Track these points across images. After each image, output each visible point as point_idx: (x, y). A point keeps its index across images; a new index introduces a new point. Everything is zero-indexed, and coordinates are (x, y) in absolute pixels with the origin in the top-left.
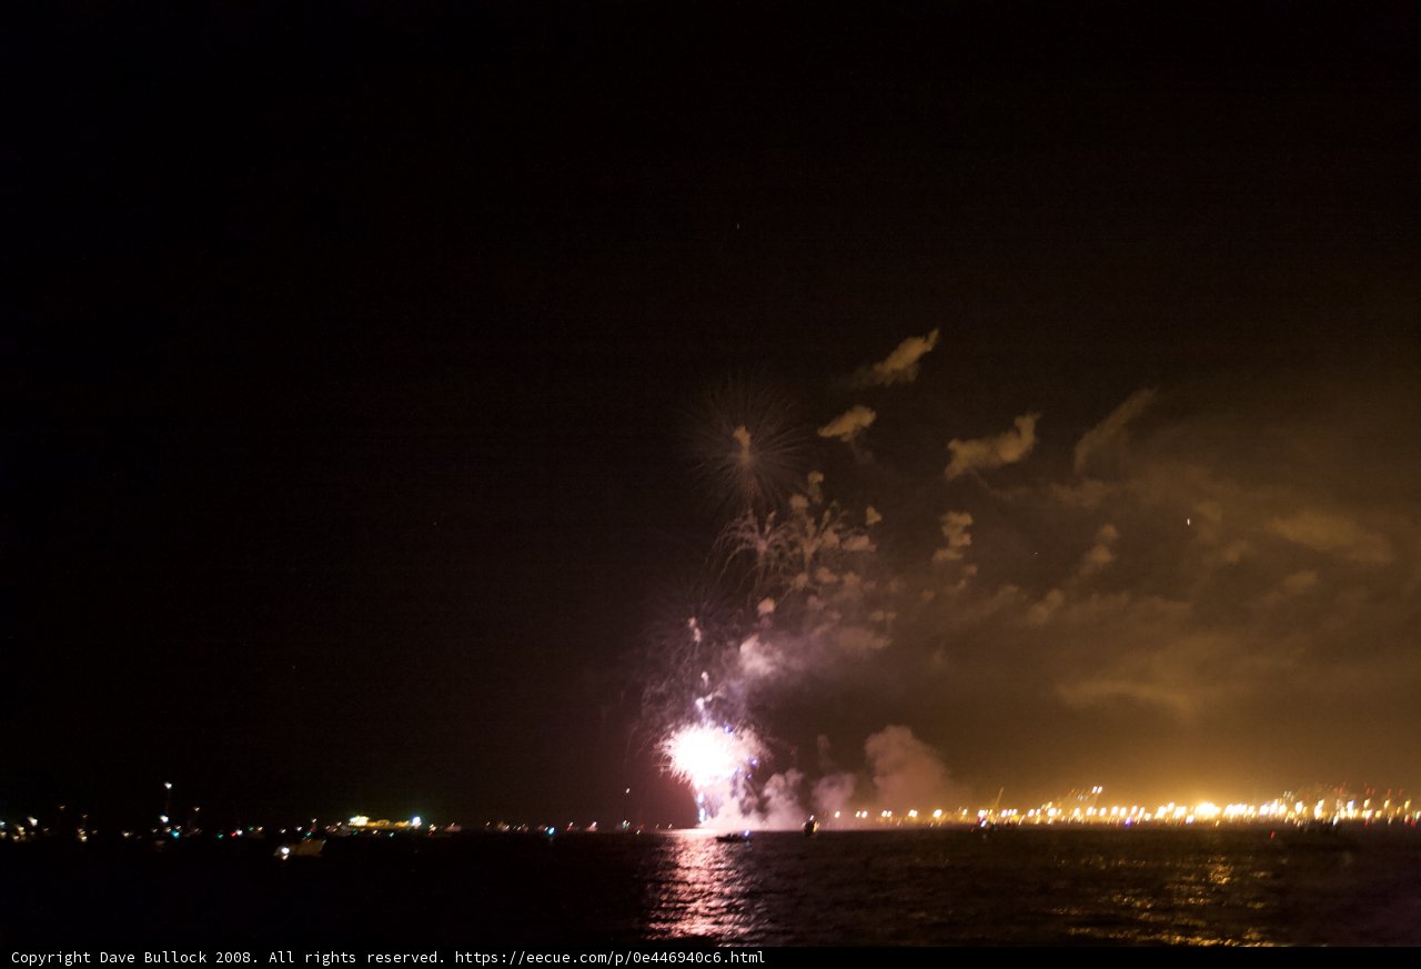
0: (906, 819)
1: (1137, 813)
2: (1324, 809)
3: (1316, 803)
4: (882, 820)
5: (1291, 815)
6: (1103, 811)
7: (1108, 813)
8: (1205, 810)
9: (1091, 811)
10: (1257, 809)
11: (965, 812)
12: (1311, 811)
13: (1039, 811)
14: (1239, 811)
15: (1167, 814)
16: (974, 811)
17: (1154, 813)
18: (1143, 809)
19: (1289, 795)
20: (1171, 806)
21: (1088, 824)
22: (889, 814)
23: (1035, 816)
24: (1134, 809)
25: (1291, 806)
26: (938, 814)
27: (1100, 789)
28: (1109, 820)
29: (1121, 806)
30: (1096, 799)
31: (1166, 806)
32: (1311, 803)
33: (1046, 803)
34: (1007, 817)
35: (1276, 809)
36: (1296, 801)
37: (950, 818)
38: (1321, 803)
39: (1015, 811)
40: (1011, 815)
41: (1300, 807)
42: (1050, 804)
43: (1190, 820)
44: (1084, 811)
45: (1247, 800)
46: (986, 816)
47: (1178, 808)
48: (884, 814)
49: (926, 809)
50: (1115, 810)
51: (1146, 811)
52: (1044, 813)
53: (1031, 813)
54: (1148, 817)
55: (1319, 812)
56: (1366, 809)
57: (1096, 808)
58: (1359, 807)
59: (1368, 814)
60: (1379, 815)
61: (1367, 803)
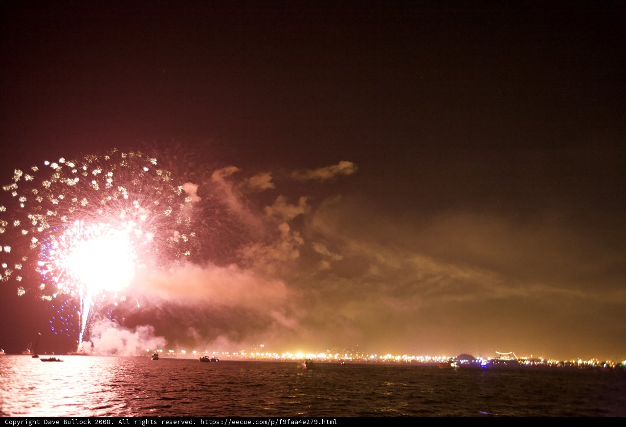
0: (180, 354)
1: (275, 355)
2: (339, 356)
3: (336, 354)
4: (168, 354)
5: (328, 358)
6: (262, 354)
7: (265, 355)
8: (299, 354)
9: (258, 354)
10: (317, 355)
11: (207, 352)
12: (334, 357)
13: (237, 353)
14: (311, 356)
15: (287, 356)
16: (210, 352)
17: (280, 355)
18: (277, 355)
19: (328, 351)
21: (255, 359)
22: (173, 351)
25: (327, 356)
26: (195, 353)
27: (263, 346)
28: (264, 357)
29: (269, 353)
30: (261, 349)
31: (286, 353)
32: (333, 354)
33: (241, 350)
34: (225, 354)
35: (323, 356)
36: (329, 353)
38: (337, 354)
39: (228, 353)
41: (331, 356)
42: (243, 351)
43: (293, 359)
44: (255, 354)
45: (314, 352)
46: (216, 354)
47: (290, 354)
48: (170, 351)
49: (189, 351)
50: (267, 354)
51: (279, 355)
52: (240, 354)
53: (234, 354)
54: (279, 357)
55: (336, 357)
56: (351, 356)
57: (260, 353)
58: (349, 356)
59: (351, 358)
60: (354, 358)
61: (351, 354)
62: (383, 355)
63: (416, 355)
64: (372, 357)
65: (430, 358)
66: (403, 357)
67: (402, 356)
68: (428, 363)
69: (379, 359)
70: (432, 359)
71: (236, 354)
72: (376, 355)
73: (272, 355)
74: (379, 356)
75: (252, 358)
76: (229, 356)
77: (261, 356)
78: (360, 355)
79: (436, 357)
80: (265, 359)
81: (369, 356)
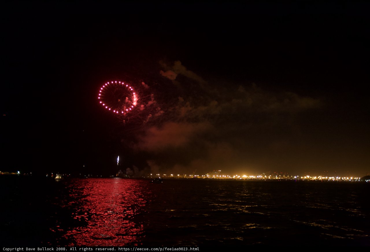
0: (170, 176)
1: (228, 177)
2: (270, 177)
4: (163, 176)
5: (264, 178)
6: (220, 176)
7: (222, 177)
8: (245, 177)
9: (217, 176)
10: (256, 177)
11: (186, 175)
14: (252, 177)
16: (188, 175)
17: (232, 176)
18: (230, 176)
20: (237, 176)
21: (216, 179)
22: (166, 175)
23: (203, 177)
24: (228, 176)
25: (263, 176)
26: (178, 175)
27: (220, 171)
28: (221, 178)
30: (219, 173)
31: (235, 175)
32: (268, 176)
33: (207, 174)
34: (196, 177)
35: (260, 177)
36: (265, 175)
37: (182, 177)
38: (270, 176)
40: (198, 176)
41: (265, 176)
43: (241, 179)
44: (216, 176)
45: (254, 175)
46: (191, 176)
47: (238, 176)
48: (164, 175)
49: (175, 174)
50: (223, 176)
52: (206, 176)
53: (203, 176)
54: (231, 178)
55: (269, 178)
56: (280, 177)
57: (219, 175)
58: (278, 177)
59: (280, 178)
60: (282, 178)
61: (280, 176)
62: (303, 176)
63: (328, 176)
64: (295, 177)
65: (339, 178)
66: (319, 178)
67: (317, 177)
68: (339, 181)
69: (300, 179)
70: (342, 179)
71: (204, 176)
72: (298, 176)
73: (227, 176)
74: (300, 176)
75: (214, 179)
76: (199, 177)
77: (219, 177)
78: (286, 176)
79: (345, 178)
80: (221, 179)
81: (293, 177)
